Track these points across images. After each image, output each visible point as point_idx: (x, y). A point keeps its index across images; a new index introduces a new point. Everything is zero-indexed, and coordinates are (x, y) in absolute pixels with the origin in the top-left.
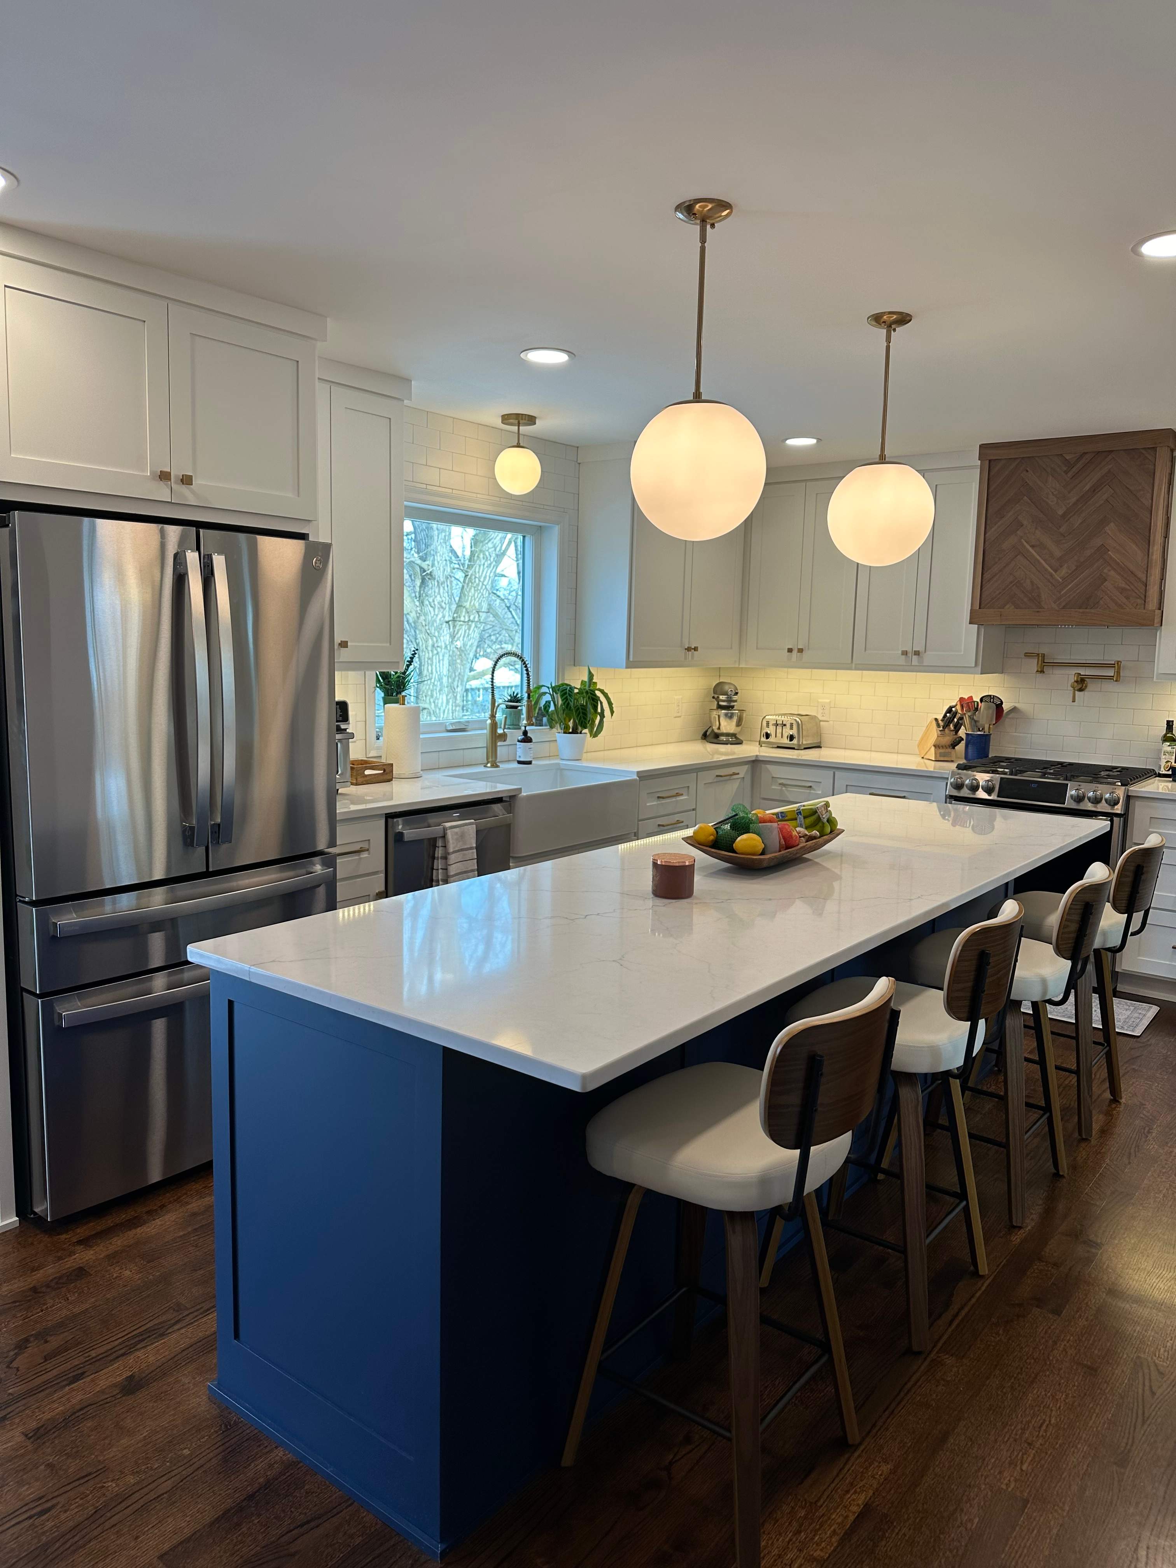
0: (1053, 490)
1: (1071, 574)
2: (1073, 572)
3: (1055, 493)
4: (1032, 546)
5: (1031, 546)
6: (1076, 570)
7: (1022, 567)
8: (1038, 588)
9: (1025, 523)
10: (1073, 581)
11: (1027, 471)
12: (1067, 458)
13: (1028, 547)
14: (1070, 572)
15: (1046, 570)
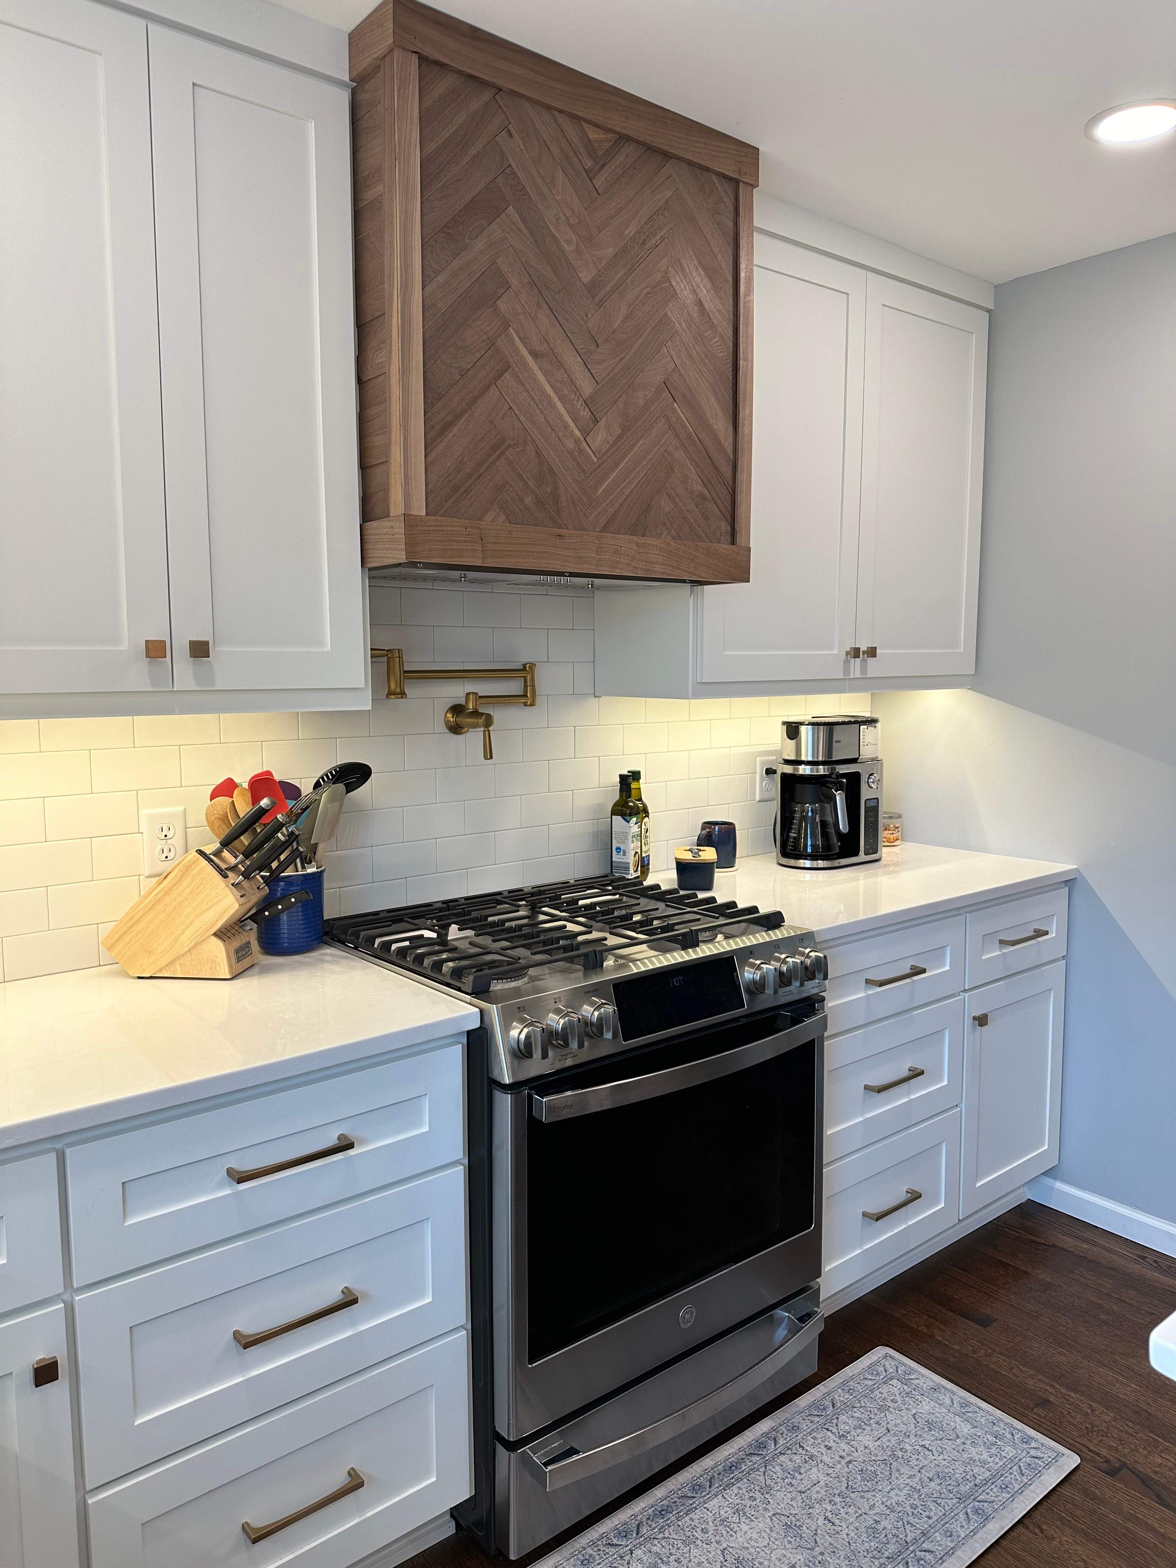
0: (568, 214)
1: (612, 447)
2: (616, 442)
3: (572, 221)
4: (534, 354)
5: (530, 353)
6: (620, 436)
7: (515, 408)
8: (552, 472)
9: (515, 282)
10: (617, 465)
11: (510, 134)
12: (590, 137)
13: (525, 352)
14: (611, 440)
15: (566, 427)
